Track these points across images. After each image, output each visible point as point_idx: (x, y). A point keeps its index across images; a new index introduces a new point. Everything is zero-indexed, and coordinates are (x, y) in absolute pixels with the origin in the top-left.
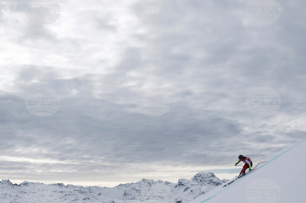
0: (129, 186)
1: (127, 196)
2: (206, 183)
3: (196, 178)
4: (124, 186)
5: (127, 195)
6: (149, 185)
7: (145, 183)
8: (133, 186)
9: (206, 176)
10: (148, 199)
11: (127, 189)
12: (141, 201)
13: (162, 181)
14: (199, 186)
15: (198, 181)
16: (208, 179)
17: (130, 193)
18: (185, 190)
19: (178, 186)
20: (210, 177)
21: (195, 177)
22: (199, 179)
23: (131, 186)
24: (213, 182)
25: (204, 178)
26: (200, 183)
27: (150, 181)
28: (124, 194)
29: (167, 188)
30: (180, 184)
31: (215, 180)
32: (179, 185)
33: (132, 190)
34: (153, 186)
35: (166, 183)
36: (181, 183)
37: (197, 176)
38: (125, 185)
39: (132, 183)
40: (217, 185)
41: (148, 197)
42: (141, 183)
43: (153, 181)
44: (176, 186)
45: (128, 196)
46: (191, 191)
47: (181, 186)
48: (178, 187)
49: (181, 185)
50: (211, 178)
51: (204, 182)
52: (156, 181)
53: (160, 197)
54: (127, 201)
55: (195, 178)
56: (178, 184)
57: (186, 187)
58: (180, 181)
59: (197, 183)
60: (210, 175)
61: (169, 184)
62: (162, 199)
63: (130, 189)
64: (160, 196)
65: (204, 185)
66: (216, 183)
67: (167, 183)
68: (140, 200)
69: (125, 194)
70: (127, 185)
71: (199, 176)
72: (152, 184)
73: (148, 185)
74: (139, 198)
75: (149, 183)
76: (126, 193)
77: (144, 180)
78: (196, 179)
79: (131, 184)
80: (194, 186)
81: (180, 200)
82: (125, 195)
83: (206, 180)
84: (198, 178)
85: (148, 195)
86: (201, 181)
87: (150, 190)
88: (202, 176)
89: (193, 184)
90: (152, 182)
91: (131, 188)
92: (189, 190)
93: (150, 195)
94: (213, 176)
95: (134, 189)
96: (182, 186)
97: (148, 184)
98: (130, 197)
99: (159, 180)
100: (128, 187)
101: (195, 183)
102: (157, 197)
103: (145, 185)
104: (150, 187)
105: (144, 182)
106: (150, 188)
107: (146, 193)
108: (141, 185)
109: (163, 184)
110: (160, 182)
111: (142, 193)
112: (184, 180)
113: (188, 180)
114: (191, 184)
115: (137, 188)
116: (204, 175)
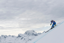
2: (31, 35)
14: (28, 37)
15: (27, 34)
18: (22, 39)
21: (26, 32)
25: (30, 33)
26: (28, 35)
29: (13, 38)
30: (19, 36)
32: (19, 37)
34: (6, 38)
40: (36, 35)
46: (24, 39)
48: (18, 38)
50: (33, 33)
52: (8, 36)
57: (22, 37)
58: (19, 35)
59: (27, 35)
60: (32, 31)
61: (14, 37)
65: (30, 36)
71: (28, 32)
75: (5, 37)
77: (2, 36)
86: (28, 34)
87: (5, 40)
92: (23, 39)
94: (34, 31)
101: (26, 35)
103: (3, 38)
107: (4, 42)
108: (1, 38)
109: (11, 37)
110: (10, 36)
111: (1, 42)
112: (20, 34)
113: (23, 34)
114: (24, 36)
116: (30, 31)
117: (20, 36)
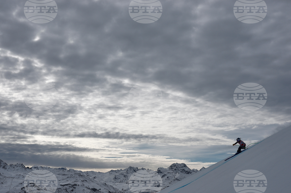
0: (118, 172)
2: (179, 172)
5: (117, 179)
7: (131, 170)
8: (121, 172)
9: (180, 166)
11: (117, 174)
13: (145, 169)
14: (173, 174)
15: (173, 169)
16: (181, 168)
17: (119, 177)
18: (163, 177)
20: (182, 167)
21: (171, 166)
24: (185, 171)
26: (175, 171)
31: (186, 170)
32: (158, 172)
33: (121, 175)
36: (159, 171)
38: (115, 171)
40: (188, 173)
42: (128, 169)
46: (168, 177)
47: (160, 173)
49: (159, 172)
50: (184, 168)
52: (140, 169)
54: (117, 183)
57: (163, 174)
58: (159, 169)
59: (172, 172)
60: (182, 165)
63: (119, 174)
65: (177, 173)
66: (187, 172)
68: (127, 183)
69: (115, 178)
70: (117, 171)
71: (174, 166)
74: (126, 182)
77: (131, 168)
78: (171, 168)
79: (120, 170)
80: (170, 173)
83: (179, 169)
84: (173, 167)
86: (175, 170)
90: (137, 169)
92: (166, 177)
94: (185, 166)
95: (123, 174)
97: (133, 171)
98: (119, 180)
99: (143, 168)
100: (117, 173)
108: (128, 172)
110: (143, 169)
112: (162, 168)
113: (166, 169)
114: (168, 172)
115: (125, 174)
116: (178, 165)
117: (161, 172)
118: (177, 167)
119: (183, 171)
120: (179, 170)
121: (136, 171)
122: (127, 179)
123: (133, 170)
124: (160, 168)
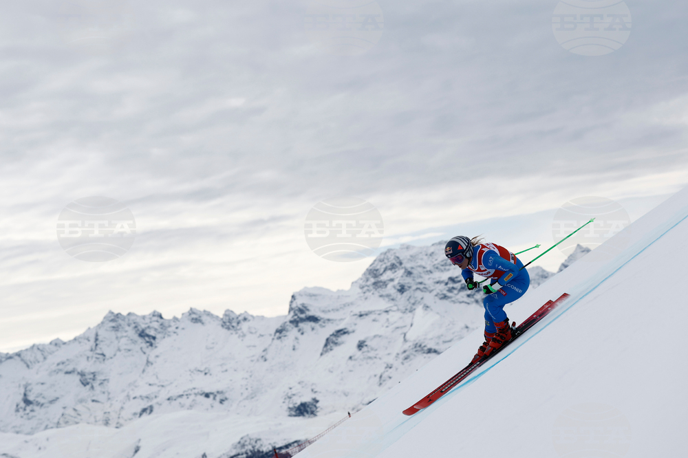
0: (40, 357)
1: (36, 408)
2: (429, 298)
3: (375, 276)
4: (16, 364)
5: (38, 404)
6: (141, 343)
7: (119, 334)
8: (61, 355)
9: (428, 263)
10: (144, 410)
11: (34, 376)
12: (111, 430)
13: (209, 314)
14: (395, 316)
15: (391, 289)
17: (51, 394)
18: (330, 343)
19: (290, 327)
21: (373, 272)
22: (392, 280)
23: (53, 360)
25: (414, 272)
26: (402, 299)
27: (147, 321)
28: (22, 405)
30: (302, 316)
32: (295, 322)
33: (61, 375)
34: (163, 345)
35: (226, 319)
36: (302, 311)
37: (381, 267)
38: (18, 355)
39: (57, 344)
41: (145, 404)
42: (102, 334)
43: (161, 317)
44: (280, 331)
45: (43, 410)
46: (361, 345)
47: (306, 326)
48: (293, 332)
49: (302, 320)
51: (419, 294)
52: (175, 319)
53: (207, 395)
54: (41, 435)
55: (374, 278)
56: (290, 318)
57: (330, 329)
58: (298, 303)
59: (383, 304)
61: (244, 326)
62: (217, 403)
63: (50, 374)
64: (207, 390)
65: (419, 310)
67: (231, 322)
68: (107, 423)
69: (27, 402)
70: (28, 357)
71: (393, 267)
72: (158, 336)
73: (140, 340)
74: (100, 415)
75: (142, 334)
76: (31, 398)
77: (115, 321)
78: (375, 284)
79: (53, 348)
80: (372, 317)
81: (307, 399)
82: (29, 408)
83: (428, 280)
84: (384, 277)
85: (144, 390)
86: (402, 289)
87: (148, 363)
88: (408, 265)
89: (364, 308)
90: (156, 325)
91: (54, 367)
92: (349, 343)
93: (155, 389)
95: (70, 368)
96: (312, 324)
97: (136, 337)
98: (55, 411)
99: (192, 312)
100: (37, 366)
101: (376, 303)
102: (192, 397)
103: (124, 341)
104: (148, 351)
105: (116, 329)
106: (152, 353)
107: (133, 385)
108: (103, 348)
109: (213, 330)
110: (196, 317)
111: (111, 386)
112: (313, 294)
113: (340, 295)
114: (357, 310)
115: (87, 366)
116: (413, 258)
117: (314, 319)
118: (409, 273)
119: (450, 290)
120: (425, 289)
121: (152, 333)
122: (102, 398)
123: (131, 333)
124: (300, 294)
